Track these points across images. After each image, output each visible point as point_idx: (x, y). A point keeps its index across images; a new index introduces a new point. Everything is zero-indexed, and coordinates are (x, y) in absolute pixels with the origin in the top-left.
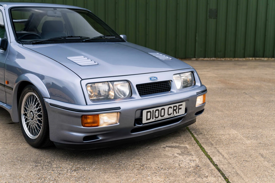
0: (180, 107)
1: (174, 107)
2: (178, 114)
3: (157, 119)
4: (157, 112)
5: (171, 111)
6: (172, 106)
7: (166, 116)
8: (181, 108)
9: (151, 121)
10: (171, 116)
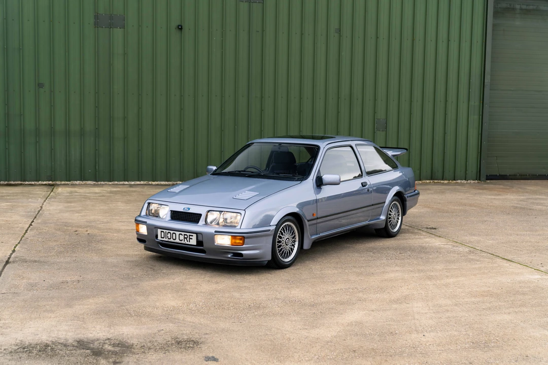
1: (185, 235)
2: (188, 243)
3: (169, 240)
4: (169, 234)
5: (182, 237)
6: (183, 233)
7: (177, 241)
8: (192, 238)
9: (164, 239)
10: (183, 242)
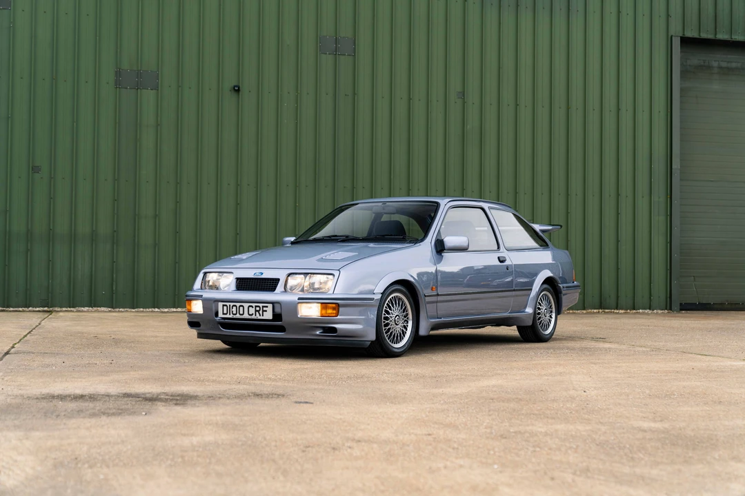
0: (265, 309)
1: (256, 306)
2: (261, 318)
3: (235, 317)
4: (234, 308)
5: (252, 311)
6: (254, 305)
7: (246, 316)
8: (266, 311)
9: (228, 316)
10: (253, 317)
